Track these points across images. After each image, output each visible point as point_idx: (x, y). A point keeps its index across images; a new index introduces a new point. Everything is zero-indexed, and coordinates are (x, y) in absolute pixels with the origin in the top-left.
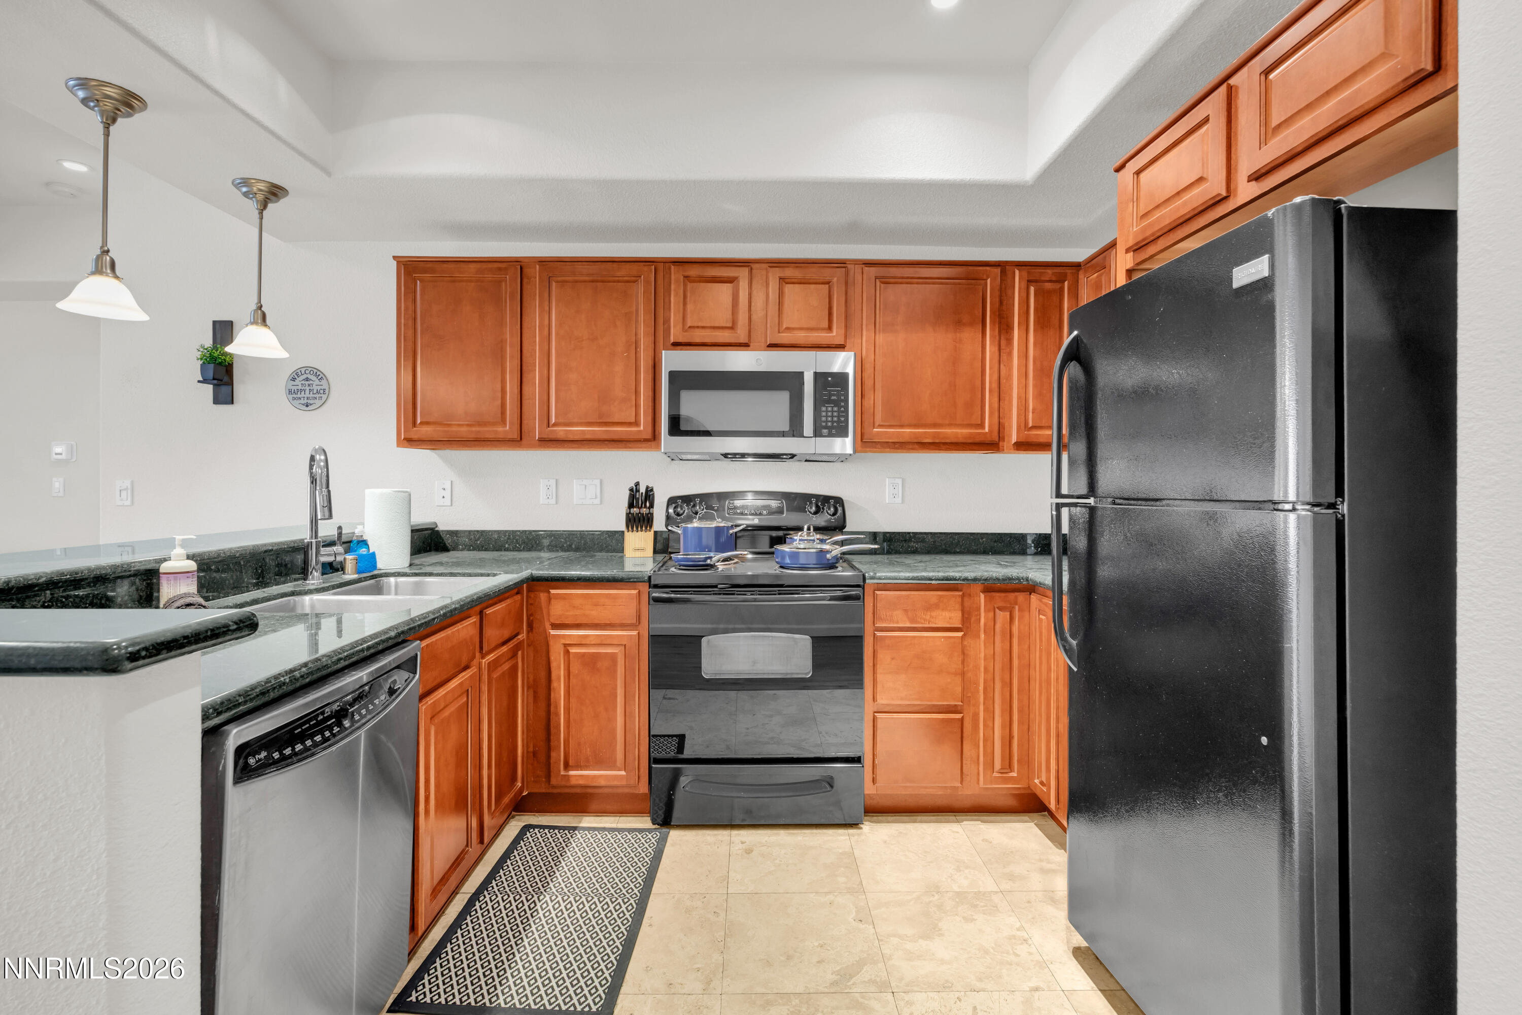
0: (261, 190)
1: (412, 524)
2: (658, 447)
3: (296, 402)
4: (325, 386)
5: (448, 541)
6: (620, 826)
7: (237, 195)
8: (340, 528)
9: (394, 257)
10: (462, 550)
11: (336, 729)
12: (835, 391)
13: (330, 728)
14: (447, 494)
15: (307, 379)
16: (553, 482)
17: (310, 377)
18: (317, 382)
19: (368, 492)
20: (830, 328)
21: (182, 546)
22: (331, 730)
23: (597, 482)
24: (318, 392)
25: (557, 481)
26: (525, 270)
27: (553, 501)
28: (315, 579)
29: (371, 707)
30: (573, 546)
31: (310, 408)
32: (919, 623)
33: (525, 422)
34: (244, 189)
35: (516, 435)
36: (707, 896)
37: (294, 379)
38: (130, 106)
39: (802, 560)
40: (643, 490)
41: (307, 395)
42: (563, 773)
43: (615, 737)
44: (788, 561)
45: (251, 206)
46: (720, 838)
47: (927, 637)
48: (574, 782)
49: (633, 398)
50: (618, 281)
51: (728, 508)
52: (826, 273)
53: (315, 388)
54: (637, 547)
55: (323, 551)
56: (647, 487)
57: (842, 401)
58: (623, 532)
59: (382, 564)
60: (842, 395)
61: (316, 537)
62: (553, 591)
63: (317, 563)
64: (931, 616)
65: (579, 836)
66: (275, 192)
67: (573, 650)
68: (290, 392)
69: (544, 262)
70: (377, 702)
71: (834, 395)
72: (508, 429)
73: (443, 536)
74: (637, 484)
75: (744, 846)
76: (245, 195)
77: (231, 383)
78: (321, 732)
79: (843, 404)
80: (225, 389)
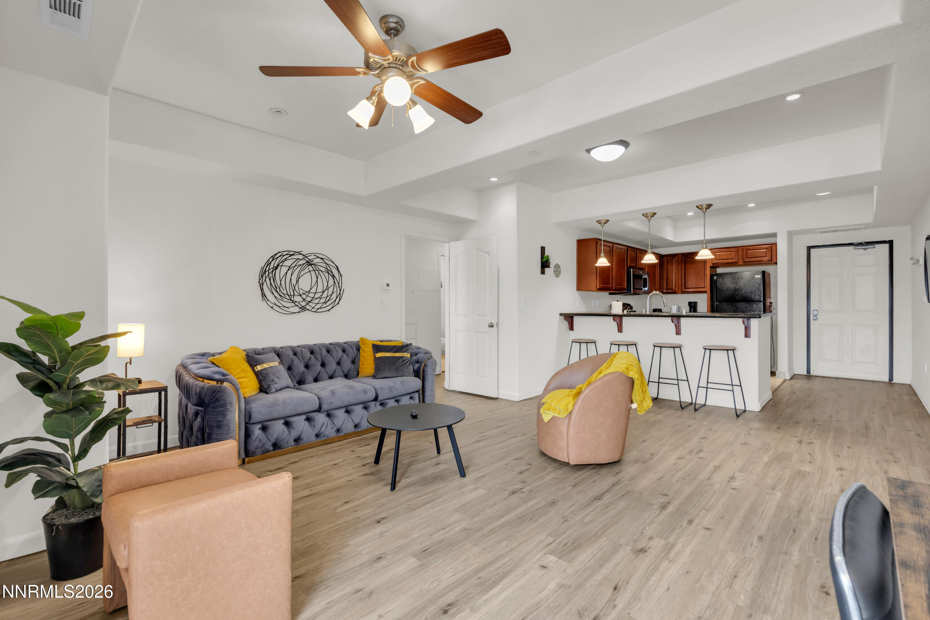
3: (555, 275)
15: (557, 268)
24: (559, 272)
31: (558, 277)
68: (554, 271)
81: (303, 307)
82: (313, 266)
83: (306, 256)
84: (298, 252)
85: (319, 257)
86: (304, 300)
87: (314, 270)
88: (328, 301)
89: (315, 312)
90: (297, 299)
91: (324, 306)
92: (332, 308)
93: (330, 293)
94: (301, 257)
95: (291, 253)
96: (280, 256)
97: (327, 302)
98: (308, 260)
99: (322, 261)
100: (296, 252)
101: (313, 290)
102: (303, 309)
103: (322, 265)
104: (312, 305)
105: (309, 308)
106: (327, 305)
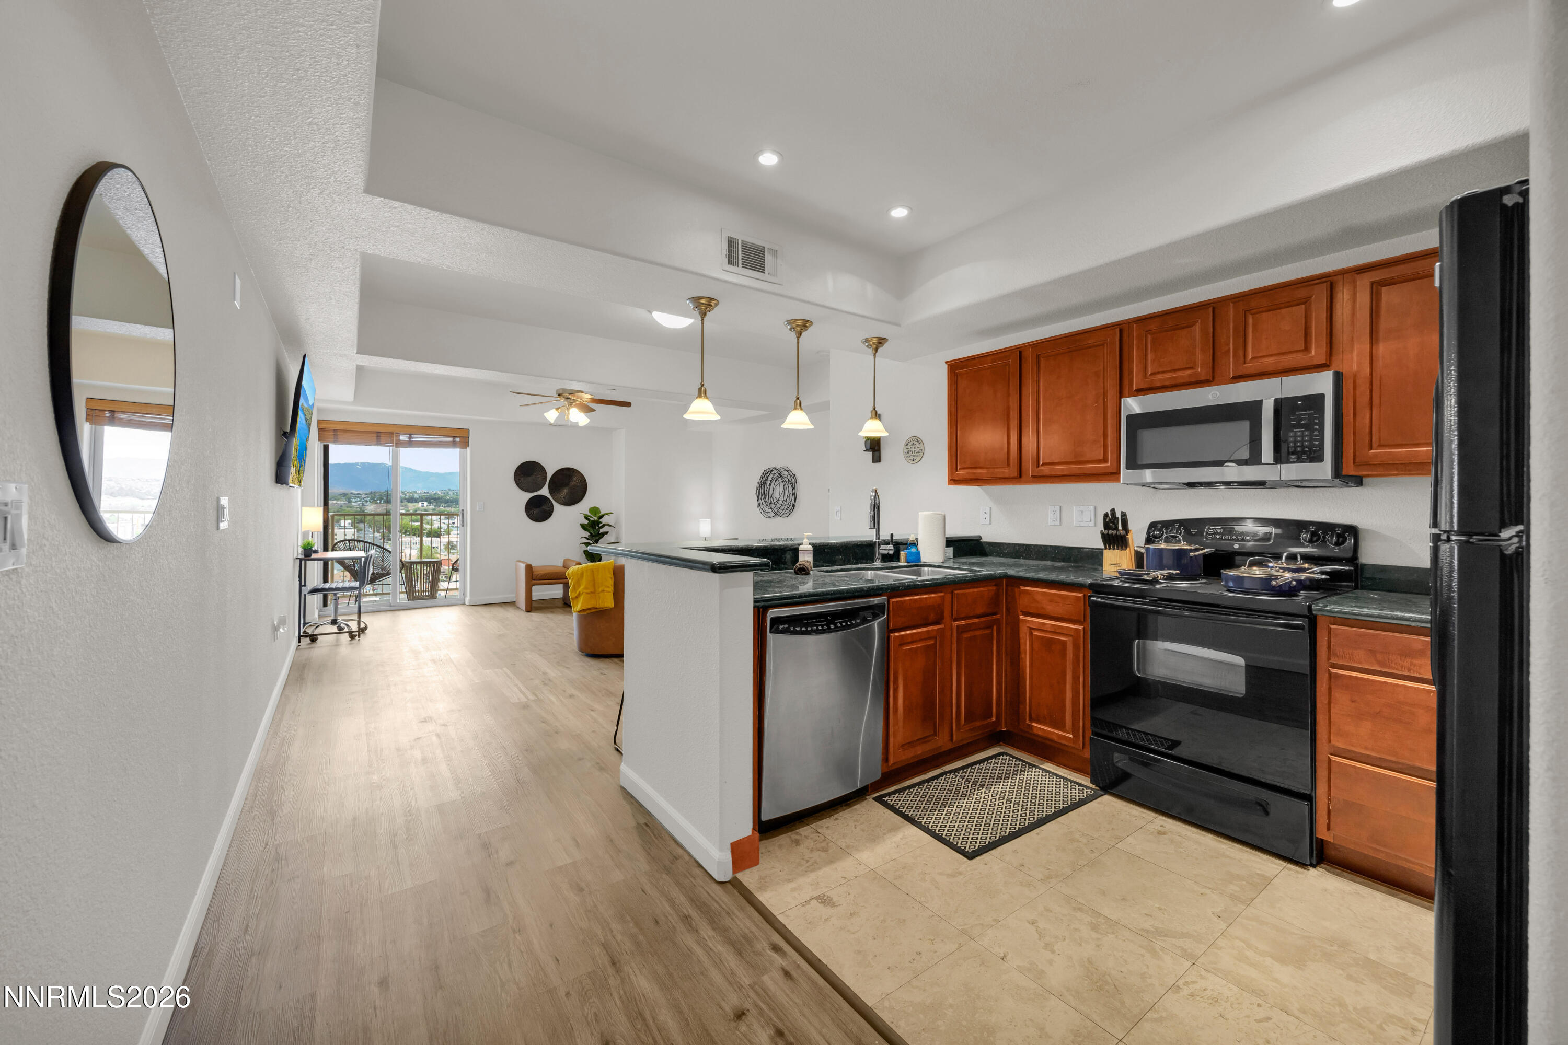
0: (874, 343)
1: (946, 536)
2: (1118, 480)
3: (908, 459)
4: (922, 448)
5: (988, 550)
6: (1069, 777)
7: (864, 347)
8: (892, 535)
9: (946, 362)
10: (996, 556)
11: (825, 627)
12: (1305, 414)
13: (823, 626)
14: (988, 516)
15: (913, 444)
16: (1058, 508)
17: (915, 442)
18: (918, 446)
19: (920, 513)
20: (1307, 349)
21: (808, 538)
22: (822, 627)
23: (1092, 508)
24: (918, 452)
25: (1061, 507)
26: (1023, 353)
27: (1058, 523)
28: (878, 563)
29: (849, 623)
30: (1072, 559)
31: (915, 462)
32: (1393, 668)
33: (1023, 464)
34: (867, 344)
35: (1016, 474)
36: (1095, 840)
37: (907, 445)
38: (806, 326)
39: (1247, 585)
40: (1118, 515)
41: (914, 454)
42: (1028, 722)
43: (1064, 706)
44: (1231, 584)
45: (871, 351)
46: (1144, 815)
47: (1405, 687)
48: (1035, 731)
49: (1102, 439)
50: (1090, 348)
51: (1207, 533)
52: (1301, 293)
53: (917, 449)
54: (1114, 562)
55: (882, 547)
56: (1122, 512)
57: (1316, 424)
58: (1103, 549)
59: (925, 558)
60: (1316, 418)
61: (879, 539)
62: (1022, 588)
63: (879, 553)
64: (1412, 664)
65: (1034, 771)
66: (881, 341)
67: (1035, 633)
68: (906, 453)
69: (1035, 345)
70: (853, 622)
71: (1305, 419)
72: (1012, 470)
73: (984, 545)
74: (1113, 510)
75: (1160, 829)
76: (867, 346)
77: (879, 450)
78: (817, 626)
79: (1317, 427)
80: (877, 453)
82: (782, 478)
83: (779, 470)
84: (775, 468)
85: (786, 470)
86: (776, 506)
87: (782, 481)
88: (790, 506)
89: (781, 516)
90: (773, 506)
91: (787, 511)
92: (790, 514)
93: (790, 499)
94: (776, 472)
95: (771, 470)
96: (765, 474)
98: (779, 473)
99: (787, 473)
101: (781, 499)
102: (776, 514)
103: (786, 476)
104: (780, 511)
105: (779, 514)
106: (789, 509)
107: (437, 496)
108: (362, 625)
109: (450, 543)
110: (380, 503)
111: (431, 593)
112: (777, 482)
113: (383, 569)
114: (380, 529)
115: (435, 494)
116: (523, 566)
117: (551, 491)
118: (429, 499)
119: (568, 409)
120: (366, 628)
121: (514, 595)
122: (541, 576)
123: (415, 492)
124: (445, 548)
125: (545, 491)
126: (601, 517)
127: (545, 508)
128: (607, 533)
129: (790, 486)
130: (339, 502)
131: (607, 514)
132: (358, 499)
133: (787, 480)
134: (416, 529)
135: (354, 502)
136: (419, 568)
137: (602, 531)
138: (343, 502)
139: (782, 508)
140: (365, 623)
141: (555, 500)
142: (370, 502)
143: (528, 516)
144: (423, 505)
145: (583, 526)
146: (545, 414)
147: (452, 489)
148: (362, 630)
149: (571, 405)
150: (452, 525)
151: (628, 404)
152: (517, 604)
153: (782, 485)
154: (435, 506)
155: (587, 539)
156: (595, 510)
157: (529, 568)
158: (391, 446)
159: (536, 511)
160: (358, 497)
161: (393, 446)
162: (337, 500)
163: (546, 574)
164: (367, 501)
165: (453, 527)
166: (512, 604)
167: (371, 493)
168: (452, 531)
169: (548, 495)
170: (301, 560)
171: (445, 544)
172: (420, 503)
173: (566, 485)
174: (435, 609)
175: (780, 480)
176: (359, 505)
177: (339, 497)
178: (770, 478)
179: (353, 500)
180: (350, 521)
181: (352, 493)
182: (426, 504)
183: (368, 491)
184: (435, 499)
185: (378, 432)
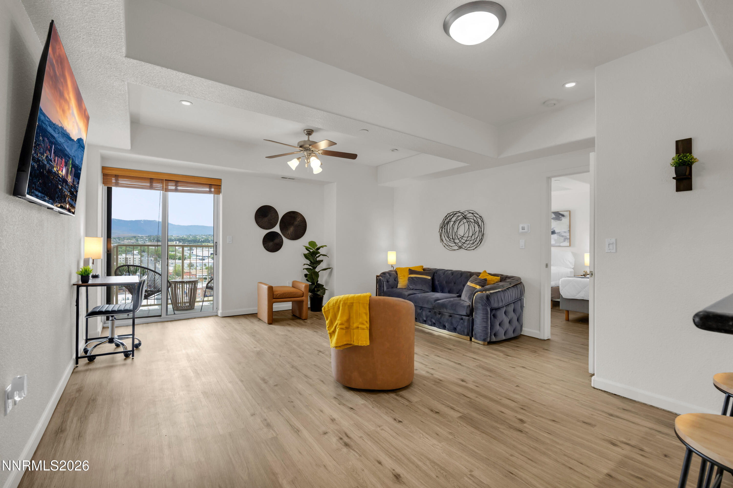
77: (690, 178)
80: (686, 182)
81: (460, 246)
82: (467, 219)
83: (463, 213)
84: (458, 212)
85: (470, 213)
86: (460, 241)
87: (467, 222)
88: (475, 241)
89: (466, 250)
90: (457, 241)
91: (472, 246)
92: (476, 248)
93: (476, 236)
94: (459, 214)
95: (455, 213)
96: (449, 216)
97: (474, 243)
98: (463, 215)
99: (472, 215)
100: (457, 212)
101: (466, 235)
102: (460, 247)
103: (472, 217)
104: (465, 245)
105: (464, 247)
106: (474, 245)
107: (183, 238)
108: (136, 342)
109: (190, 263)
110: (153, 241)
111: (190, 304)
112: (462, 223)
113: (155, 288)
114: (153, 256)
115: (183, 237)
116: (265, 288)
117: (281, 229)
118: (179, 240)
119: (308, 158)
120: (140, 344)
121: (257, 308)
122: (280, 295)
123: (172, 236)
124: (188, 266)
125: (277, 229)
126: (318, 249)
127: (277, 241)
128: (322, 261)
129: (476, 226)
130: (132, 241)
131: (322, 247)
132: (142, 240)
133: (473, 221)
134: (172, 256)
135: (140, 241)
136: (181, 286)
137: (318, 259)
138: (134, 241)
139: (468, 242)
140: (138, 340)
141: (284, 235)
142: (148, 241)
143: (265, 247)
144: (176, 243)
145: (306, 256)
146: (289, 163)
147: (191, 234)
148: (136, 346)
149: (309, 155)
150: (192, 254)
151: (353, 156)
152: (259, 316)
153: (466, 224)
154: (183, 243)
155: (309, 265)
156: (312, 243)
157: (271, 289)
158: (161, 190)
159: (271, 244)
160: (142, 238)
161: (163, 190)
162: (131, 240)
163: (283, 294)
164: (146, 241)
165: (192, 255)
166: (254, 315)
167: (149, 236)
168: (192, 257)
169: (279, 232)
170: (78, 286)
171: (188, 264)
172: (175, 242)
173: (292, 224)
174: (195, 320)
175: (465, 221)
176: (142, 242)
177: (132, 238)
178: (453, 219)
179: (139, 240)
180: (137, 251)
181: (138, 236)
182: (178, 242)
183: (147, 235)
184: (183, 240)
185: (151, 179)
